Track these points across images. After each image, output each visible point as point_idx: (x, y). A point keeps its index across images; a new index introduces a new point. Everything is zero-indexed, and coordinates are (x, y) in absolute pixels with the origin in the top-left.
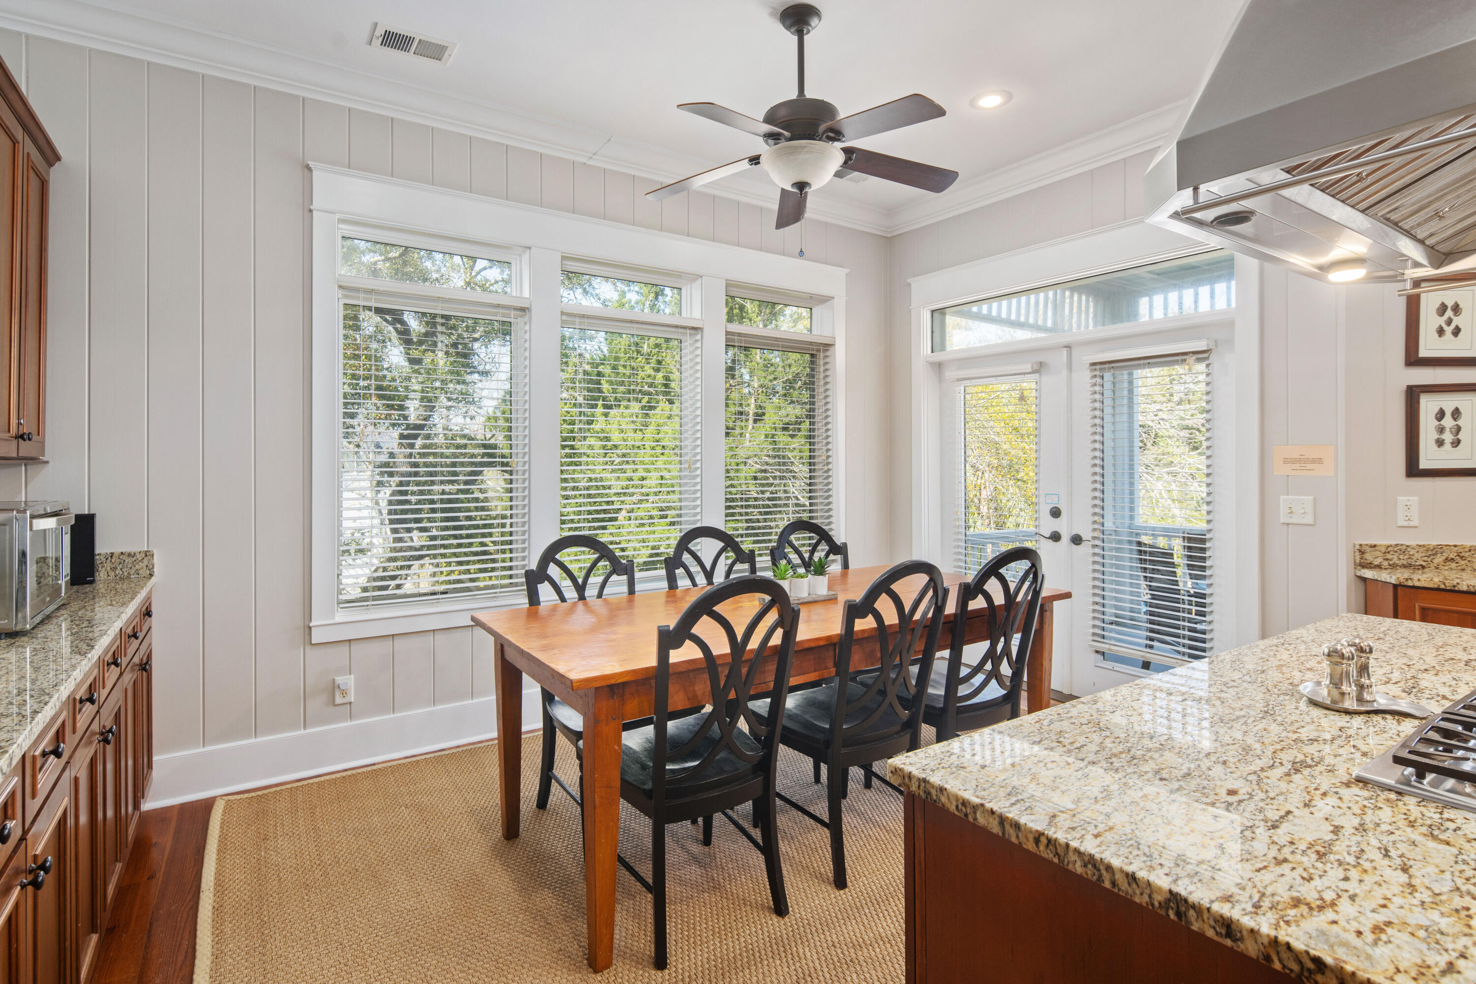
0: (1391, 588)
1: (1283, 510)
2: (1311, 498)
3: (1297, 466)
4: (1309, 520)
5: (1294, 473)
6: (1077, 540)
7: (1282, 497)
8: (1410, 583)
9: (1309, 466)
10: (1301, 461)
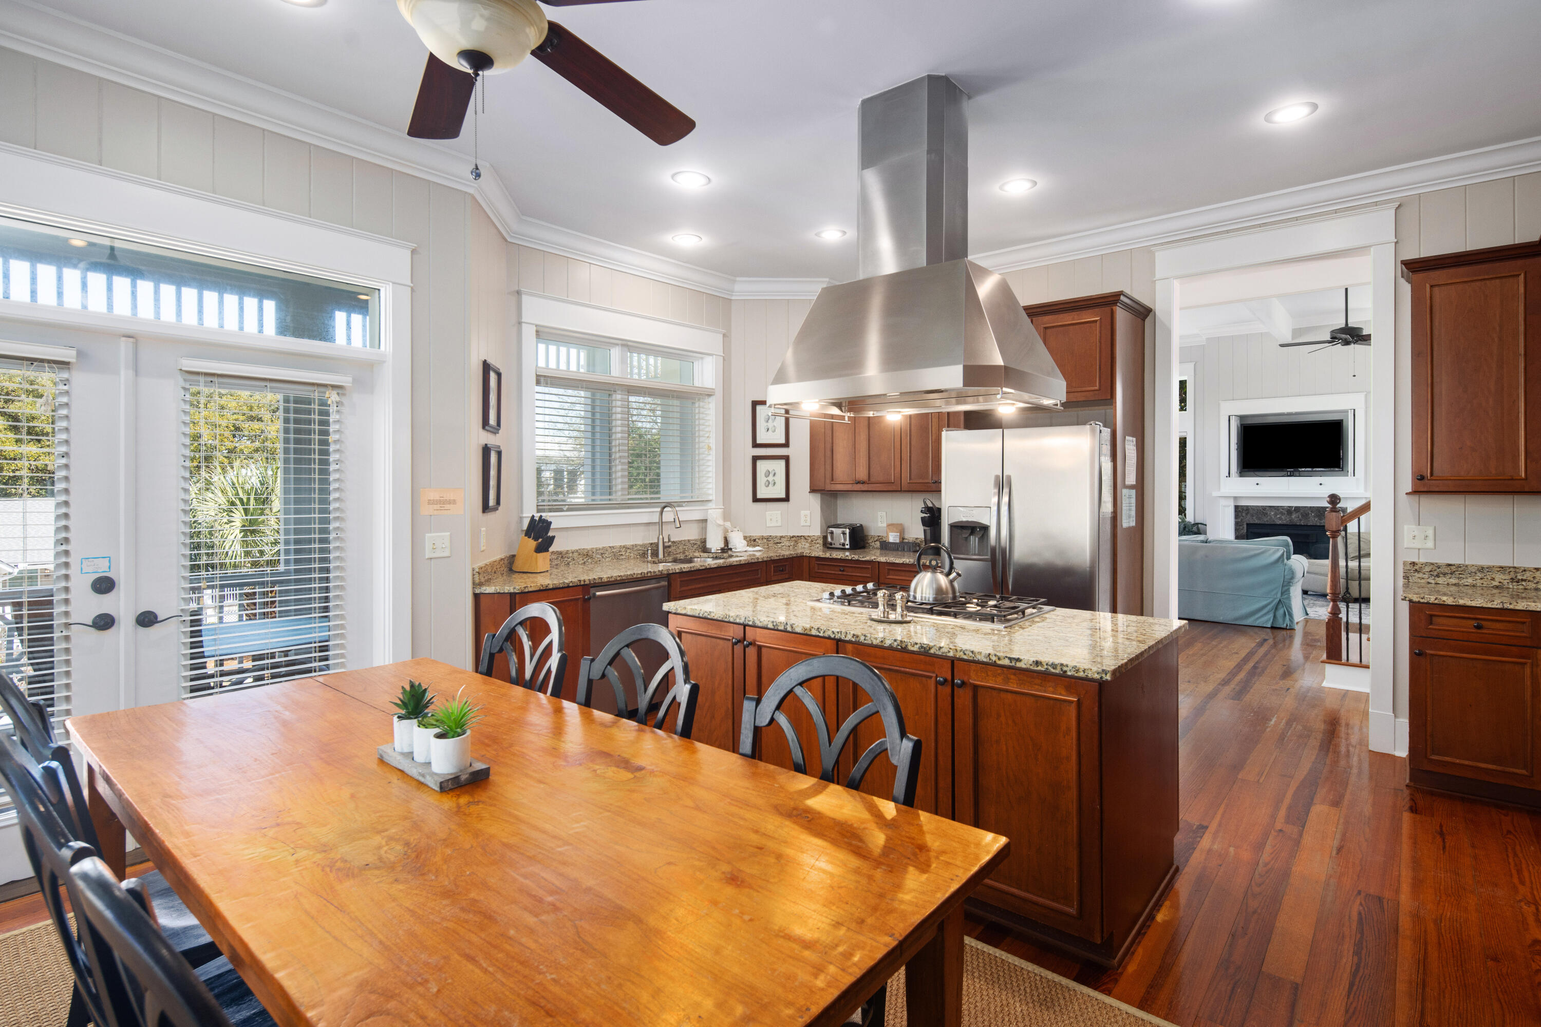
0: (509, 597)
1: (428, 546)
2: (449, 533)
3: (438, 507)
4: (447, 554)
5: (436, 513)
6: (147, 620)
7: (427, 535)
8: (526, 590)
9: (447, 506)
10: (442, 502)
